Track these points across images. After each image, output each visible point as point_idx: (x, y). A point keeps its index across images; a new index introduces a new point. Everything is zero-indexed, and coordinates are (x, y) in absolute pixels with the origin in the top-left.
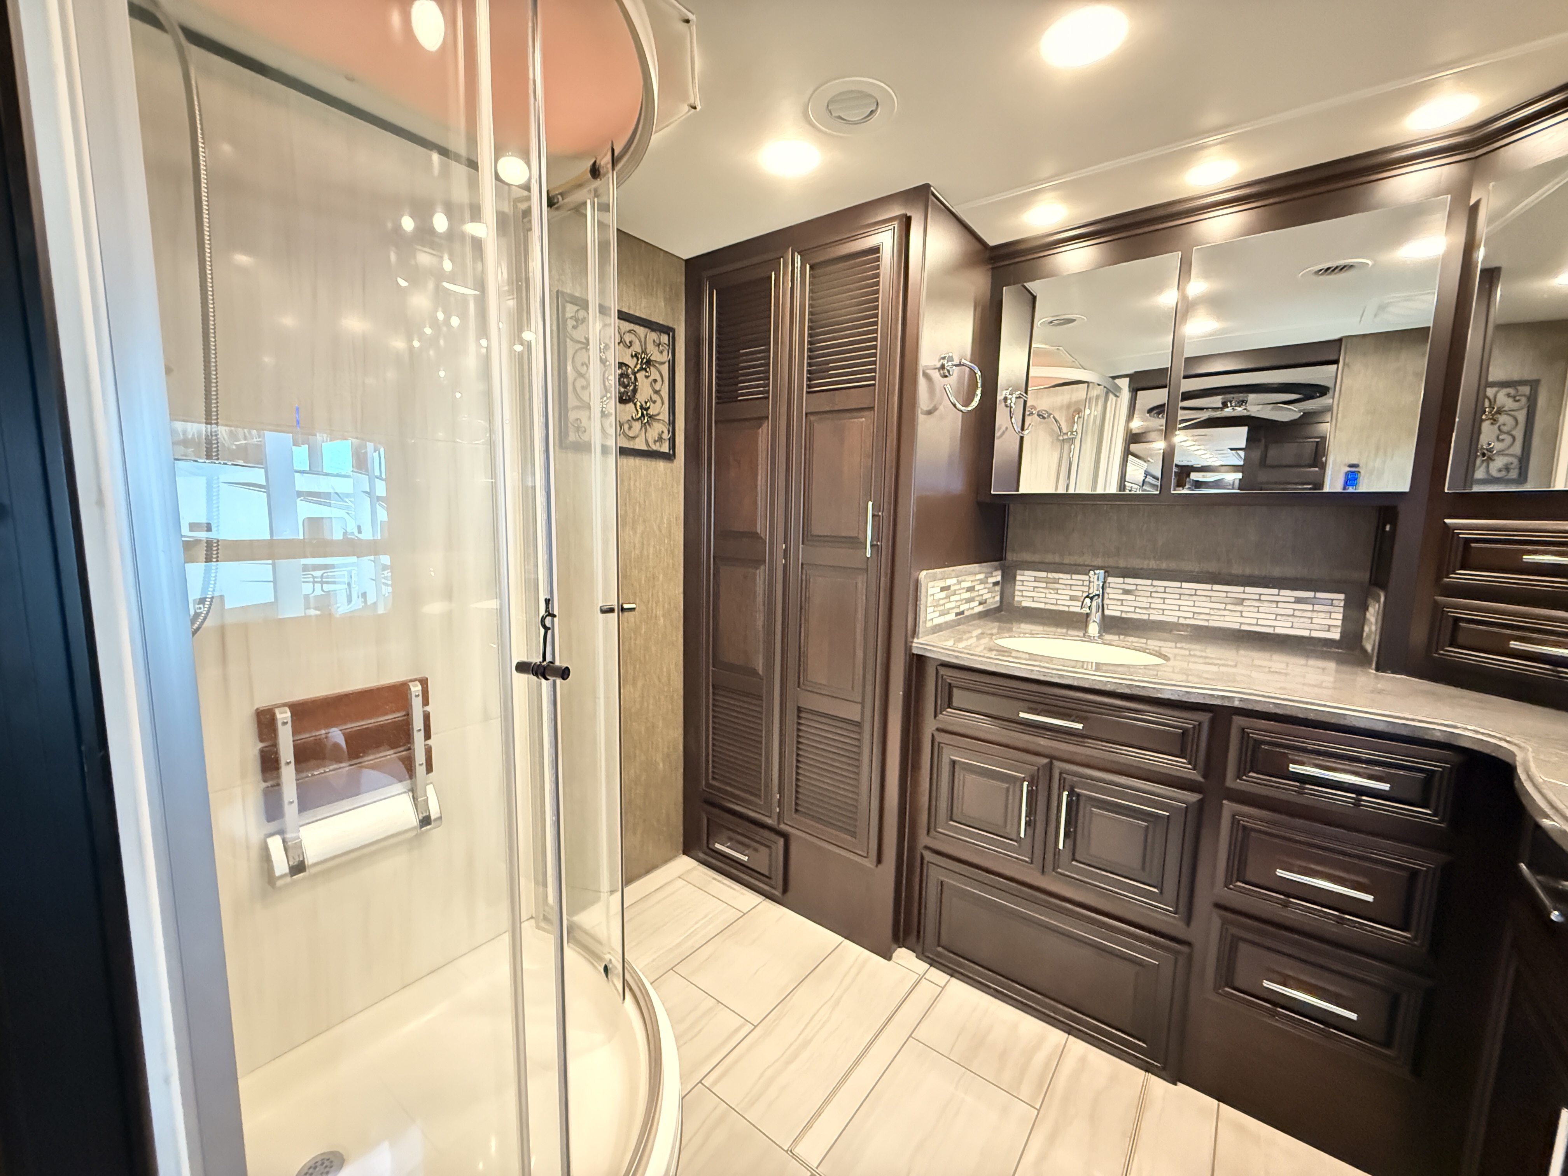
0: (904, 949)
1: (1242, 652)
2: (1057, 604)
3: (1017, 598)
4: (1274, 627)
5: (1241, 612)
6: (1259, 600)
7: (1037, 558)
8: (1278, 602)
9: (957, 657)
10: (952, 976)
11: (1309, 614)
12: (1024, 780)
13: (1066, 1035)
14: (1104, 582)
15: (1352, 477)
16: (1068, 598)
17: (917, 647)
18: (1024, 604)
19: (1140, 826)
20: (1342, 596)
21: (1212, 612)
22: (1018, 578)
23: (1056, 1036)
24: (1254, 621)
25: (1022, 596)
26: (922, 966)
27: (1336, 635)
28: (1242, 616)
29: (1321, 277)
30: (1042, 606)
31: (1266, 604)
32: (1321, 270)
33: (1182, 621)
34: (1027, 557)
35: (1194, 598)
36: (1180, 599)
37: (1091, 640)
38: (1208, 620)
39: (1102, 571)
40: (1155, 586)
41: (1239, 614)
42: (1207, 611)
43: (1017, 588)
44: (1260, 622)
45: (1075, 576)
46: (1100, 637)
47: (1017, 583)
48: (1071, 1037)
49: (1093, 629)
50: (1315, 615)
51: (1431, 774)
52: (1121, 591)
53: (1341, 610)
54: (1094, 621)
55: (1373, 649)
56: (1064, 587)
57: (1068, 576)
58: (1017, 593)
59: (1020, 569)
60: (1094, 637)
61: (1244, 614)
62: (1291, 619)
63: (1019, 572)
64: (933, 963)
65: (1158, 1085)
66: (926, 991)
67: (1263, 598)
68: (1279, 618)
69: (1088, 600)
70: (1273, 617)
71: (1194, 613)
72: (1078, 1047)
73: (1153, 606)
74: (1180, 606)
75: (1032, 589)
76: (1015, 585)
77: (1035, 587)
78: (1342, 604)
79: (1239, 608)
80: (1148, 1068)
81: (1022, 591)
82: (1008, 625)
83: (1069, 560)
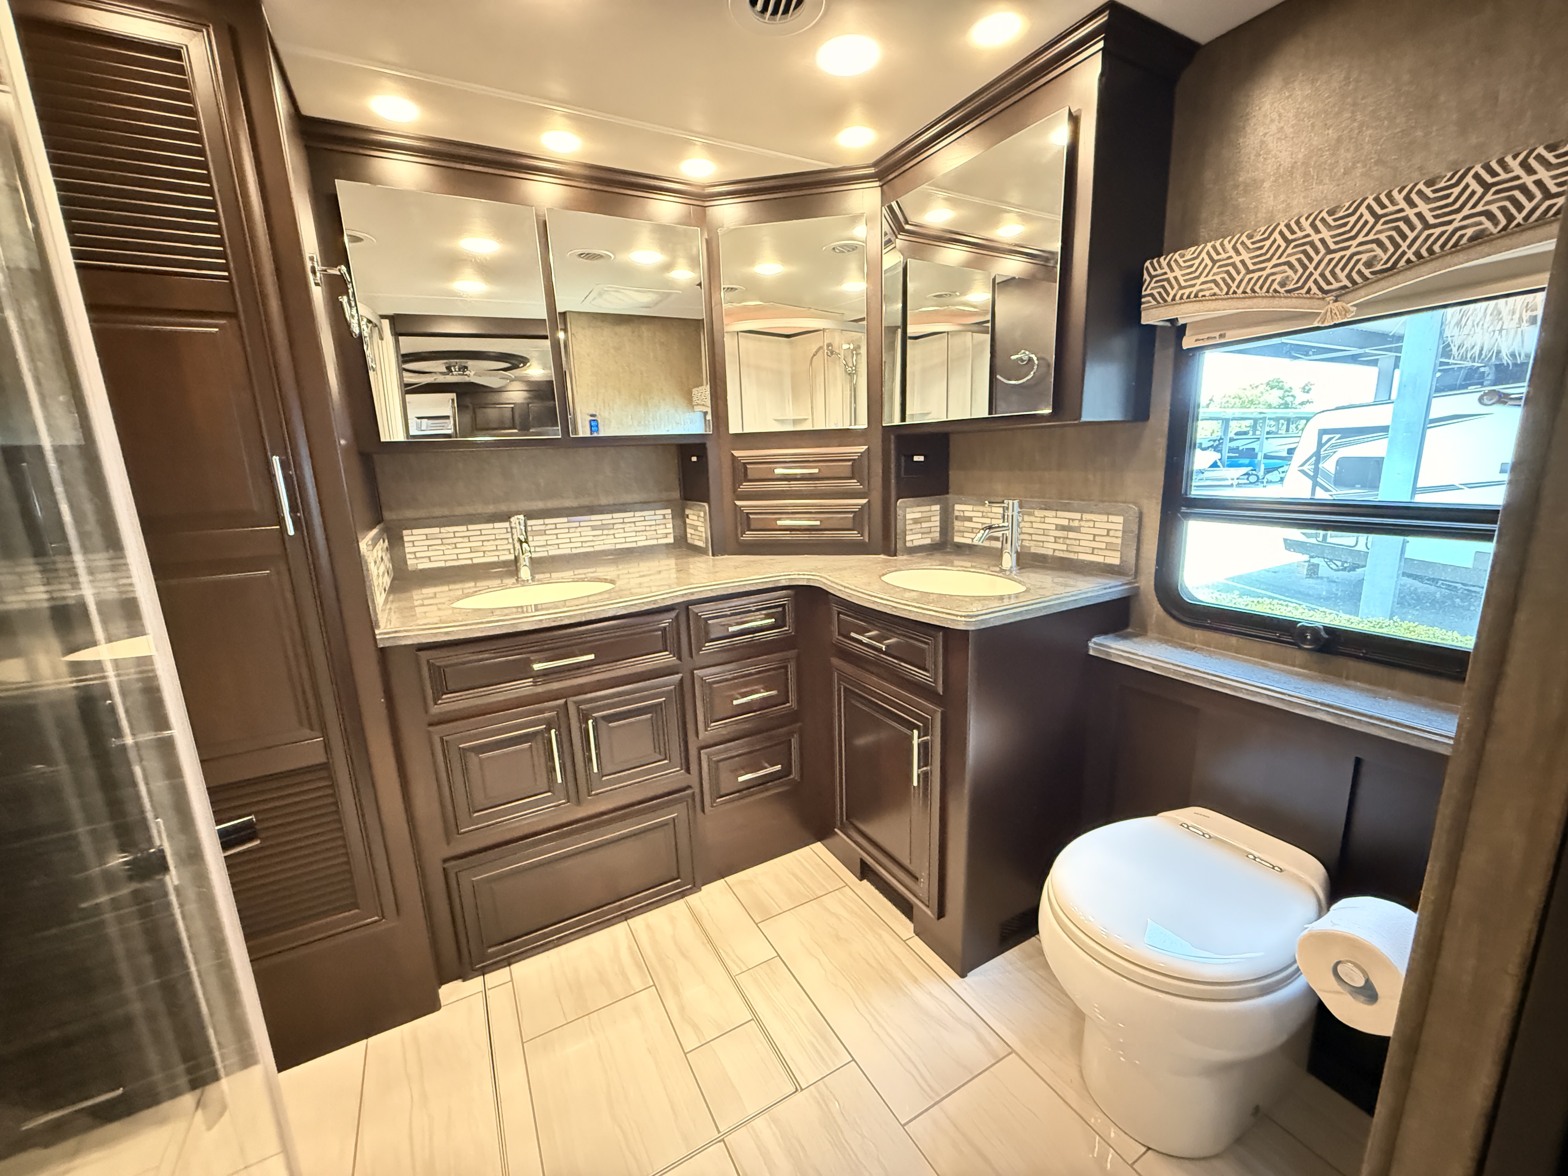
2: (458, 559)
3: (409, 562)
4: (636, 542)
5: (614, 534)
6: (623, 522)
7: (421, 513)
8: (634, 522)
10: (509, 965)
11: (653, 528)
12: (548, 730)
13: (625, 923)
16: (469, 550)
17: (381, 639)
18: (420, 567)
19: (647, 720)
20: (669, 511)
21: (595, 539)
22: (406, 539)
23: (620, 930)
24: (623, 540)
25: (416, 558)
26: (476, 983)
27: (670, 540)
28: (615, 538)
30: (442, 564)
31: (629, 525)
33: (575, 551)
34: (409, 514)
35: (579, 529)
36: (569, 532)
37: (524, 583)
38: (593, 546)
39: (521, 517)
40: (547, 525)
41: (612, 536)
42: (591, 538)
43: (407, 550)
44: (628, 540)
45: (471, 527)
46: (533, 579)
47: (406, 545)
48: (628, 921)
49: (525, 572)
50: (657, 527)
53: (671, 521)
54: (525, 565)
55: (707, 543)
56: (461, 540)
57: (464, 528)
58: (408, 556)
59: (406, 529)
60: (528, 580)
61: (617, 536)
62: (644, 533)
63: (405, 532)
64: (483, 972)
67: (626, 520)
68: (638, 534)
69: (525, 545)
70: (634, 534)
71: (582, 542)
73: (549, 543)
74: (570, 538)
75: (426, 548)
76: (403, 546)
77: (428, 546)
78: (670, 516)
79: (612, 532)
80: (683, 895)
81: (415, 553)
82: (408, 594)
83: (459, 511)
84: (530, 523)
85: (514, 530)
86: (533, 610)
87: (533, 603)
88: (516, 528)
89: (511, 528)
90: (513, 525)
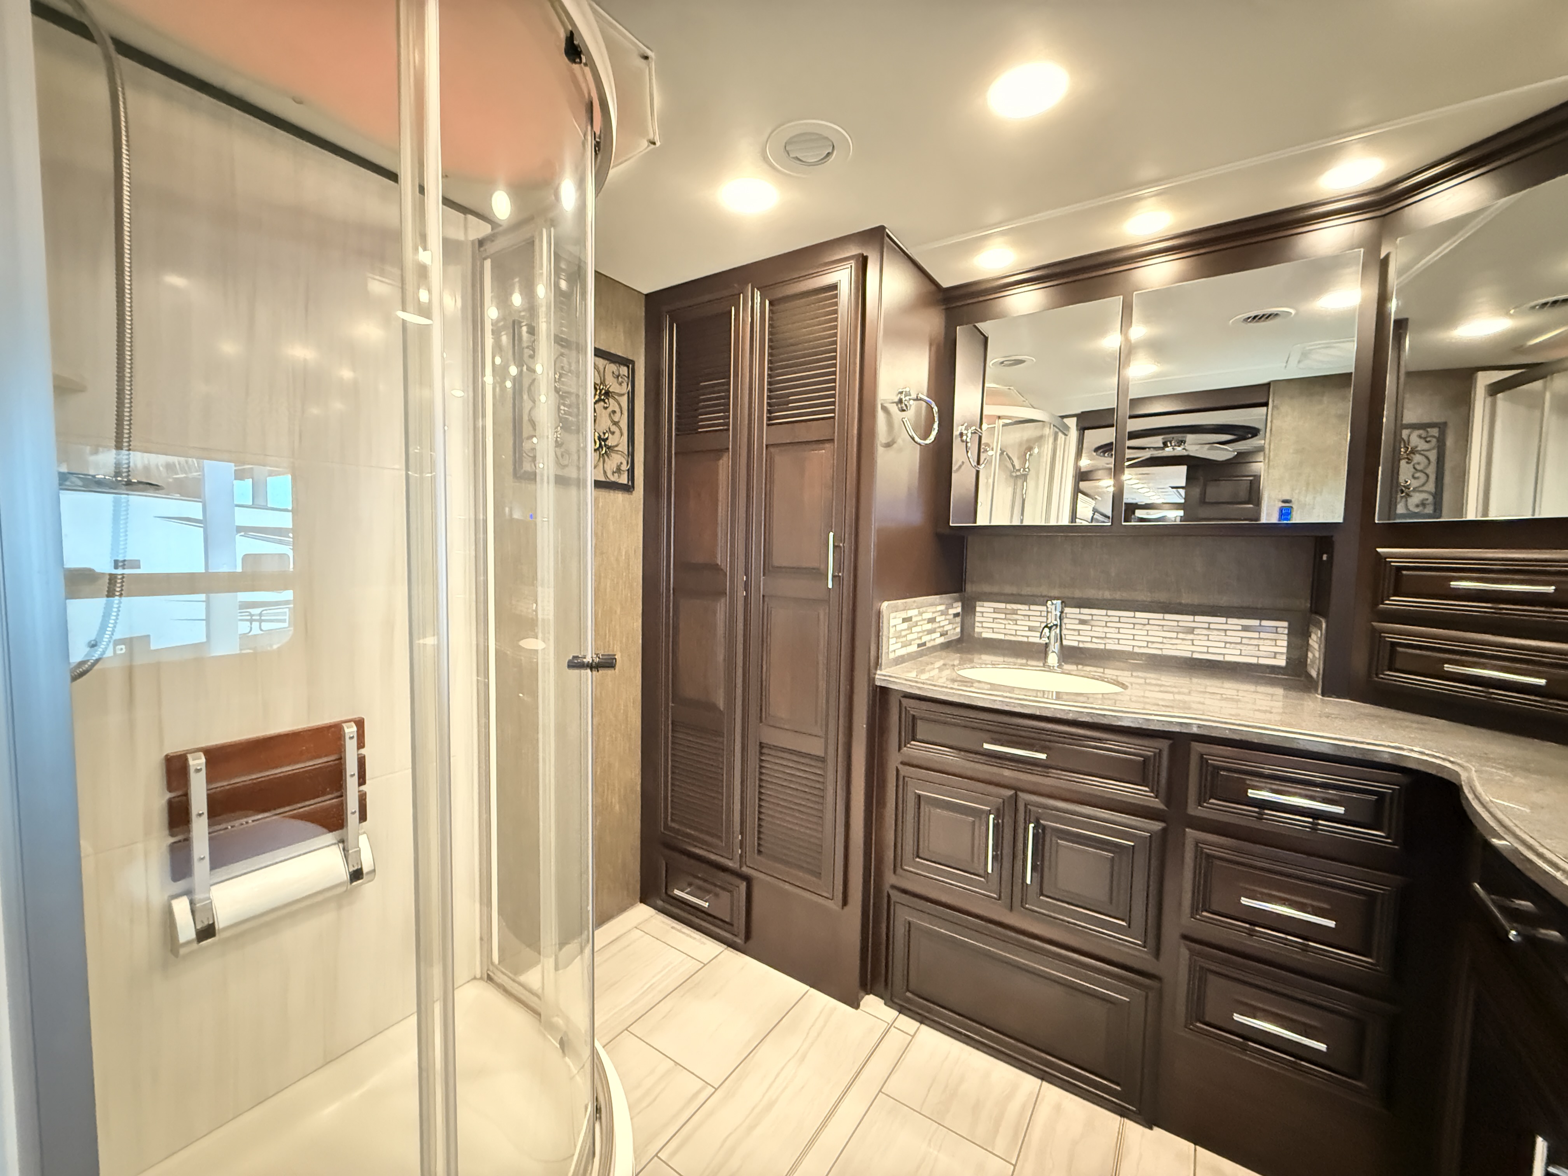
0: (871, 996)
1: (1195, 680)
2: (1016, 635)
3: (977, 630)
4: (1224, 655)
5: (1192, 640)
6: (1209, 628)
7: (996, 589)
8: (1226, 630)
9: (920, 688)
10: (921, 1023)
11: (1255, 642)
12: (990, 812)
13: (1039, 1081)
14: (1062, 612)
15: (1285, 512)
16: (1027, 628)
17: (880, 679)
18: (984, 635)
19: (1106, 858)
20: (1285, 624)
21: (1165, 641)
22: (978, 609)
23: (1030, 1082)
24: (1205, 649)
25: (982, 627)
26: (890, 1013)
27: (1281, 662)
28: (1193, 645)
29: (1249, 324)
30: (1002, 637)
31: (1216, 633)
32: (1249, 318)
33: (1137, 650)
34: (987, 588)
35: (1148, 627)
36: (1134, 628)
37: (1050, 669)
38: (1161, 649)
39: (1059, 602)
40: (1109, 616)
41: (1190, 643)
42: (1160, 640)
43: (977, 619)
44: (1211, 650)
45: (1033, 607)
46: (1060, 666)
47: (977, 614)
48: (1044, 1083)
49: (1053, 659)
50: (1261, 642)
51: (1381, 795)
52: (1077, 622)
53: (1286, 637)
54: (1053, 652)
55: (1318, 674)
56: (1022, 618)
57: (1026, 607)
58: (977, 624)
59: (979, 601)
60: (1053, 667)
61: (1195, 642)
62: (1239, 647)
63: (978, 603)
64: (902, 1010)
65: (1134, 1130)
66: (895, 1040)
67: (1212, 626)
68: (1228, 645)
69: (1046, 630)
70: (1223, 645)
71: (1148, 642)
72: (1053, 1093)
73: (1108, 635)
74: (1134, 635)
75: (991, 620)
76: (975, 615)
77: (994, 618)
78: (1286, 631)
79: (1191, 637)
80: (1123, 1113)
81: (982, 622)
82: (970, 656)
83: (1026, 591)
84: (1067, 610)
85: (1049, 614)
86: (1054, 698)
87: (1055, 690)
88: (1051, 612)
89: (1048, 612)
90: (1049, 610)
